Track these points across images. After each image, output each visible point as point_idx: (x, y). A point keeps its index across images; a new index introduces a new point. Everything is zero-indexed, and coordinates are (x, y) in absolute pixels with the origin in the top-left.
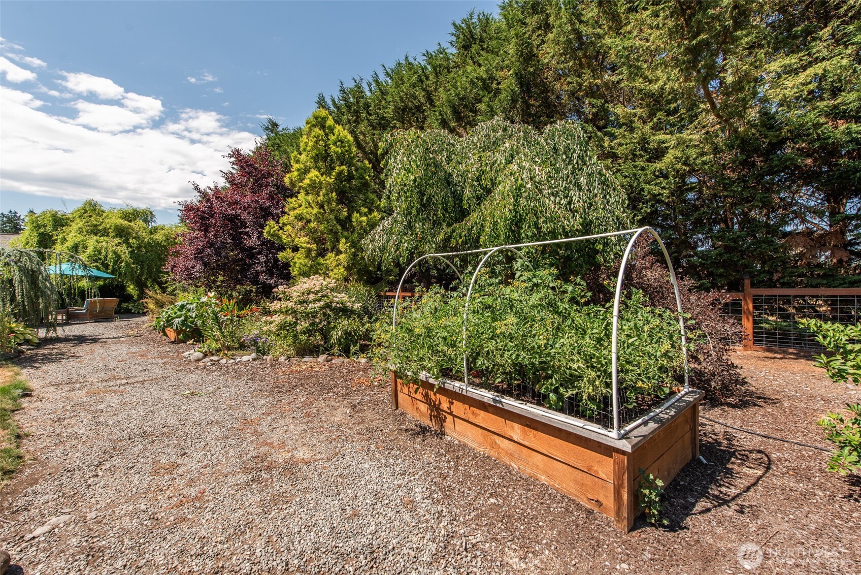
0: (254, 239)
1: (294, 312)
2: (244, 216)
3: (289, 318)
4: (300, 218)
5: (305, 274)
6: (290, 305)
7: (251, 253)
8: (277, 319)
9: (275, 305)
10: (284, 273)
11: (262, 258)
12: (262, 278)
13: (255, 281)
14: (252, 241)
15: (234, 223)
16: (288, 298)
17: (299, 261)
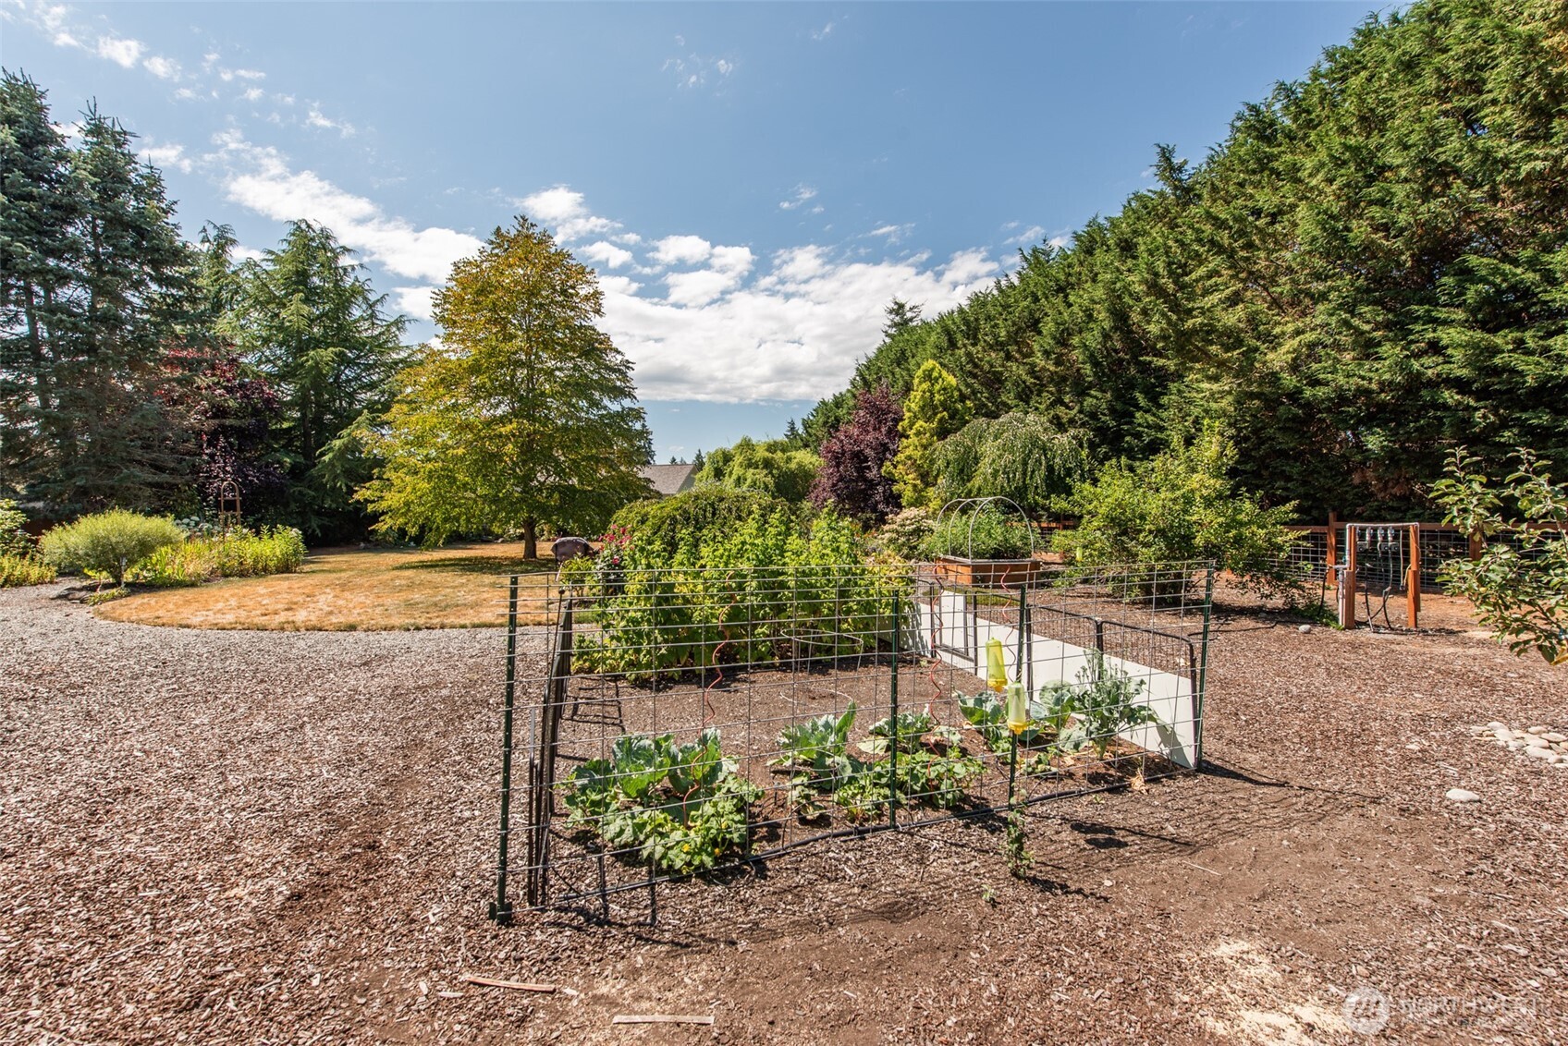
0: (875, 472)
1: (897, 532)
2: (868, 451)
3: (894, 535)
4: (909, 458)
5: (911, 505)
6: (895, 526)
7: (872, 485)
8: (887, 535)
9: (886, 527)
10: (895, 501)
11: (880, 489)
12: (880, 506)
13: (874, 510)
14: (872, 474)
15: (859, 457)
16: (894, 523)
17: (908, 494)
